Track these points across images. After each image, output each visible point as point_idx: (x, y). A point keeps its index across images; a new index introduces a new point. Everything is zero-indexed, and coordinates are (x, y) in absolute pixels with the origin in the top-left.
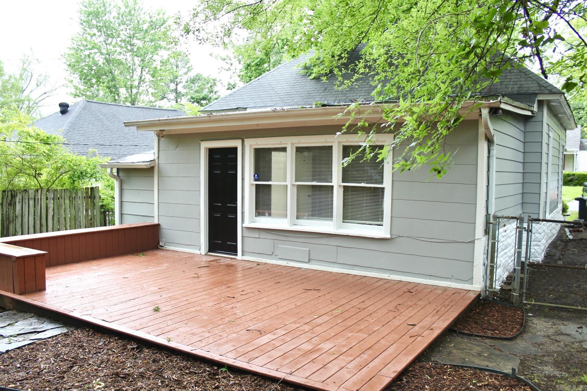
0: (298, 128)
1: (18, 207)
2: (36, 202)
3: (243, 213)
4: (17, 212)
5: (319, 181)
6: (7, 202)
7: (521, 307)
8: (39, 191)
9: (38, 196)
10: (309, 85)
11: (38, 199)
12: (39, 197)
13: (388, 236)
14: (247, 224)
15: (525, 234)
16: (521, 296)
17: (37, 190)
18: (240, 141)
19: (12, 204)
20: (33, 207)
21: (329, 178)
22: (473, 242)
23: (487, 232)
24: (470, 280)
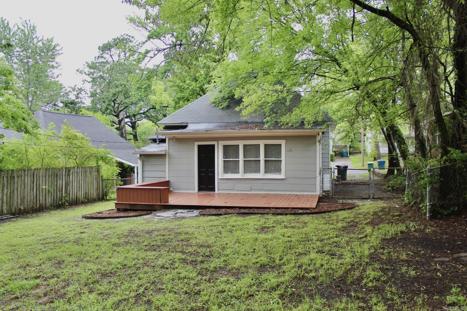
0: (245, 137)
2: (78, 174)
3: (218, 172)
5: (256, 158)
7: (333, 198)
10: (218, 112)
12: (79, 171)
13: (284, 178)
14: (220, 177)
15: (333, 174)
16: (332, 195)
18: (217, 142)
20: (76, 177)
21: (259, 156)
22: (316, 178)
23: (320, 174)
24: (315, 191)
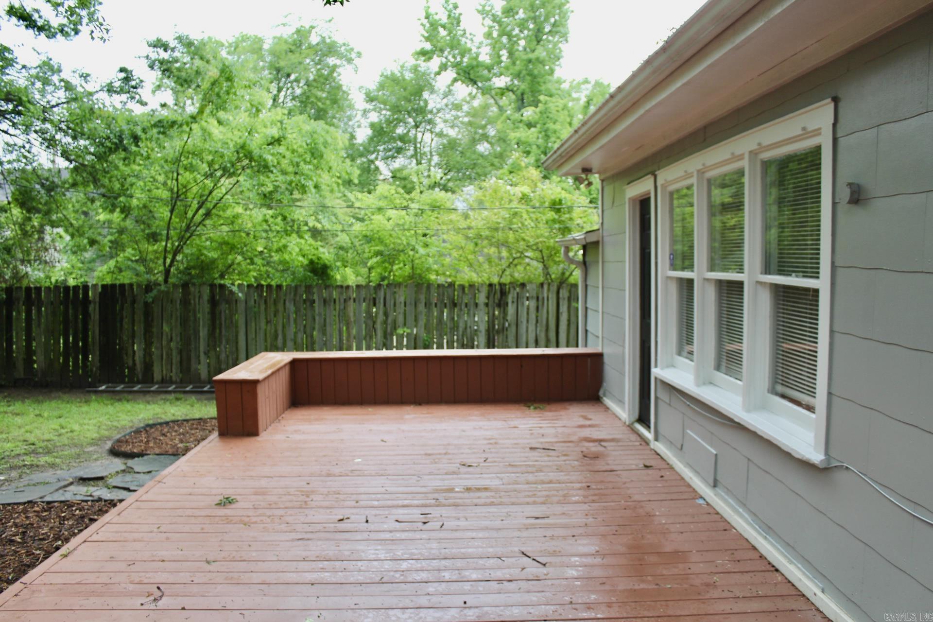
1: (511, 310)
2: (540, 303)
3: (656, 343)
4: (509, 318)
6: (494, 302)
8: (546, 287)
9: (543, 293)
11: (543, 298)
12: (545, 295)
17: (542, 285)
18: (653, 178)
19: (502, 304)
20: (535, 312)
